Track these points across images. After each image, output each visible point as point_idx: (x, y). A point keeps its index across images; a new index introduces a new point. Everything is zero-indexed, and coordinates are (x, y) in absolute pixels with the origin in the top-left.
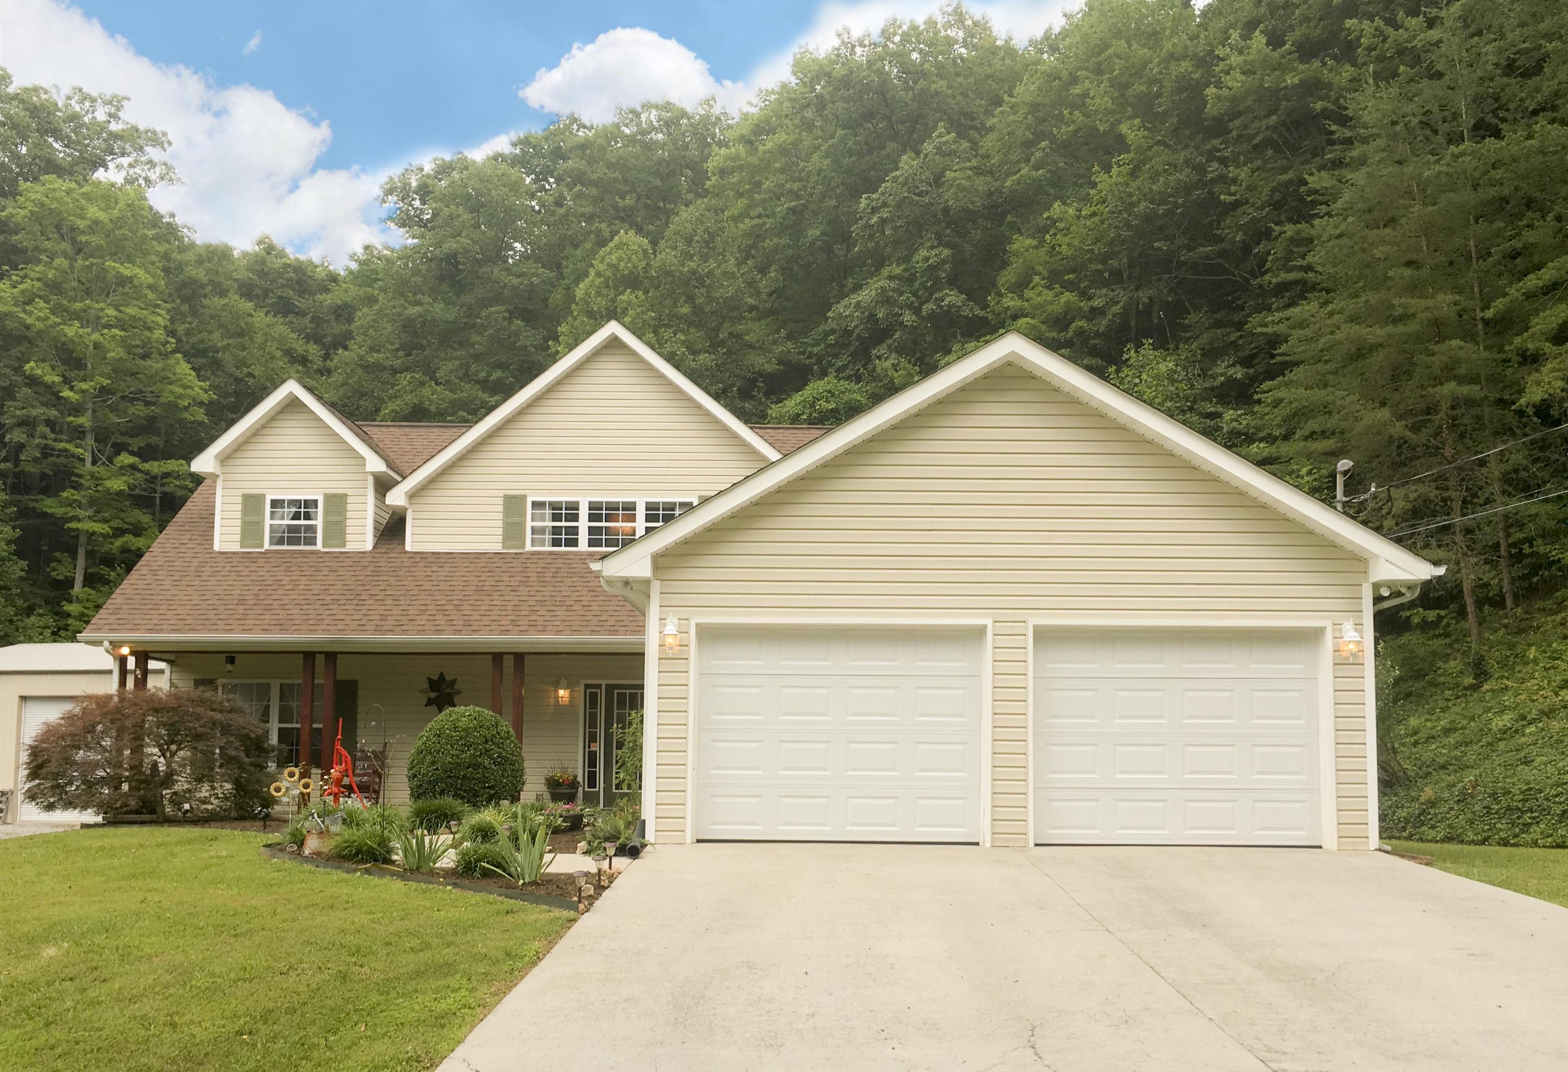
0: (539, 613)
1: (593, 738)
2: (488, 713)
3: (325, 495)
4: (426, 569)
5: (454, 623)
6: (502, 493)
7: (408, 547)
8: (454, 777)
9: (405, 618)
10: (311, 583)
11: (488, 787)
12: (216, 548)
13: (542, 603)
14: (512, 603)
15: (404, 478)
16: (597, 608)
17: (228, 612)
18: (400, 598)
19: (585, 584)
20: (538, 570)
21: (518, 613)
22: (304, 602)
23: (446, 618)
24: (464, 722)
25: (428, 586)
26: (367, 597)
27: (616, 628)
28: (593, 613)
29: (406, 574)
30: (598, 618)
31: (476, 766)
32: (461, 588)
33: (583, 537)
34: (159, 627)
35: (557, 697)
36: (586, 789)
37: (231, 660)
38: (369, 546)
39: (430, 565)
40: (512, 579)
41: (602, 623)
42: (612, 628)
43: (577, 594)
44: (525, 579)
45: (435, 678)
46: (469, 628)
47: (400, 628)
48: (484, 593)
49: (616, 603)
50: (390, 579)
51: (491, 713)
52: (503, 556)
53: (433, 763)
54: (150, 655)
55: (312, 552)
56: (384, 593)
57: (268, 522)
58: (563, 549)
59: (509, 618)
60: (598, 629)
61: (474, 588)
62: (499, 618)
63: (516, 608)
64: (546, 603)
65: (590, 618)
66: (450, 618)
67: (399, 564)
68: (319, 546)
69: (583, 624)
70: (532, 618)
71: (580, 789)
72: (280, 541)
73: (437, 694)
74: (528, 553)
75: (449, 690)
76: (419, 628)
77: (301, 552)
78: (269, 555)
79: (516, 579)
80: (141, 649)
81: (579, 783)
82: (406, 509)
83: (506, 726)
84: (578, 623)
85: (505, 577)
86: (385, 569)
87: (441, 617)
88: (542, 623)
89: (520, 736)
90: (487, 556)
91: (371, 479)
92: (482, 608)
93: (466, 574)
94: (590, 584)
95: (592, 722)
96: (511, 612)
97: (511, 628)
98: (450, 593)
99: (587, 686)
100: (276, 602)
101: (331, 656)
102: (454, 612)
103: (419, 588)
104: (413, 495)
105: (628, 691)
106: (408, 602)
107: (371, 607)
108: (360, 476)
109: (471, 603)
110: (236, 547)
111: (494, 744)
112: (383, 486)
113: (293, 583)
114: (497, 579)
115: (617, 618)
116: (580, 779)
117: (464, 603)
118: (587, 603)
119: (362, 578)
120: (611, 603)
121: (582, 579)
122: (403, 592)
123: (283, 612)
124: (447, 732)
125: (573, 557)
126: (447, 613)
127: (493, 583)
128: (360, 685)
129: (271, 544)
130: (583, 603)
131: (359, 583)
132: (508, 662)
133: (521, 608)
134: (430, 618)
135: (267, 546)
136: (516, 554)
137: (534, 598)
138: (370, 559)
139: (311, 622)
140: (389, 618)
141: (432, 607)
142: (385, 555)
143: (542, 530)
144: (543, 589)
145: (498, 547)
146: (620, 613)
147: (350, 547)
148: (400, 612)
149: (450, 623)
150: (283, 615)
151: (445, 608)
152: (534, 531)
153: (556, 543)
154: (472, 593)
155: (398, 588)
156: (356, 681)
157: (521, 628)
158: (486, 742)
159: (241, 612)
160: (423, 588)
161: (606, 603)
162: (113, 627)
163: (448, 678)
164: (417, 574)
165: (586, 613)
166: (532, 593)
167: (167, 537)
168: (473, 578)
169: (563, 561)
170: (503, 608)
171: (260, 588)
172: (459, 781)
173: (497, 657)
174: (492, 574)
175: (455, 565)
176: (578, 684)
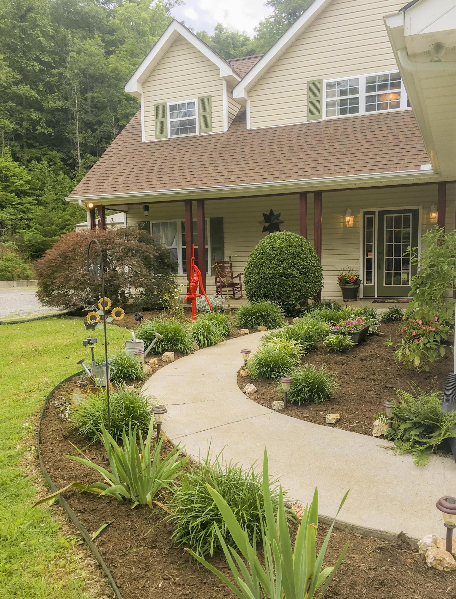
0: (331, 161)
1: (369, 249)
2: (295, 236)
3: (199, 98)
4: (259, 140)
5: (274, 173)
6: (305, 81)
7: (248, 127)
8: (273, 283)
9: (243, 172)
10: (191, 155)
11: (296, 291)
12: (143, 140)
13: (334, 153)
14: (313, 156)
15: (242, 79)
16: (373, 153)
17: (144, 178)
18: (242, 160)
19: (363, 137)
20: (331, 132)
21: (317, 162)
22: (186, 168)
23: (269, 170)
24: (279, 243)
25: (258, 150)
26: (221, 161)
27: (388, 166)
28: (370, 157)
29: (246, 144)
30: (375, 160)
31: (288, 275)
32: (279, 149)
33: (362, 105)
34: (106, 190)
35: (345, 222)
36: (365, 284)
37: (146, 208)
38: (225, 129)
39: (261, 136)
40: (313, 140)
41: (377, 164)
42: (386, 167)
43: (358, 145)
44: (322, 139)
45: (268, 213)
46: (283, 175)
47: (240, 179)
48: (294, 151)
49: (387, 148)
50: (236, 148)
51: (298, 236)
52: (308, 125)
53: (259, 273)
54: (106, 207)
55: (194, 137)
56: (232, 157)
57: (169, 120)
58: (348, 115)
59: (311, 166)
60: (374, 168)
61: (288, 148)
62: (304, 167)
63: (316, 159)
64: (336, 154)
65: (367, 161)
66: (271, 170)
67: (242, 139)
68: (197, 133)
69: (363, 165)
70: (326, 165)
71: (362, 285)
72: (177, 133)
73: (269, 224)
74: (324, 121)
75: (276, 221)
76: (252, 178)
77: (188, 137)
78: (170, 142)
79: (315, 139)
80: (100, 204)
81: (361, 281)
82: (246, 101)
83: (309, 244)
84: (360, 165)
85: (309, 139)
86: (234, 142)
87: (266, 170)
88: (333, 167)
89: (319, 251)
90: (297, 127)
91: (224, 83)
92: (293, 161)
93: (283, 140)
94: (368, 137)
95: (368, 238)
96: (312, 162)
97: (311, 173)
98: (272, 153)
99: (365, 213)
100: (170, 169)
101: (201, 202)
102: (274, 166)
103: (253, 152)
104: (250, 90)
105: (402, 215)
106: (246, 162)
107: (224, 167)
108: (218, 82)
109: (286, 158)
110: (153, 139)
111: (300, 259)
112: (231, 86)
113: (181, 157)
114: (303, 141)
115: (389, 159)
116: (361, 278)
117: (281, 159)
118: (366, 150)
119: (220, 149)
120: (384, 148)
121: (362, 134)
122: (243, 156)
123: (173, 175)
124: (268, 251)
125: (355, 120)
126: (270, 166)
127: (301, 144)
128: (225, 221)
129: (171, 134)
130: (362, 151)
131: (218, 153)
132: (311, 198)
133: (319, 158)
134: (259, 171)
135: (169, 136)
136: (316, 123)
137: (328, 151)
138: (226, 137)
139: (188, 180)
140: (234, 173)
141: (260, 164)
142: (235, 134)
143: (333, 104)
144: (334, 144)
145: (304, 120)
146: (391, 155)
147: (215, 131)
148: (240, 169)
149: (271, 173)
150: (172, 177)
151: (269, 163)
152: (328, 105)
153: (343, 112)
154: (286, 152)
155: (240, 153)
156: (222, 218)
157: (319, 172)
158: (294, 257)
159: (150, 177)
160: (256, 152)
161: (380, 149)
162: (84, 191)
163: (275, 213)
164: (252, 143)
165: (365, 158)
166: (327, 148)
167: (121, 137)
168: (288, 142)
169: (348, 124)
170: (306, 160)
171: (162, 161)
172: (276, 287)
173: (303, 195)
174: (300, 138)
175: (276, 135)
176: (359, 213)
